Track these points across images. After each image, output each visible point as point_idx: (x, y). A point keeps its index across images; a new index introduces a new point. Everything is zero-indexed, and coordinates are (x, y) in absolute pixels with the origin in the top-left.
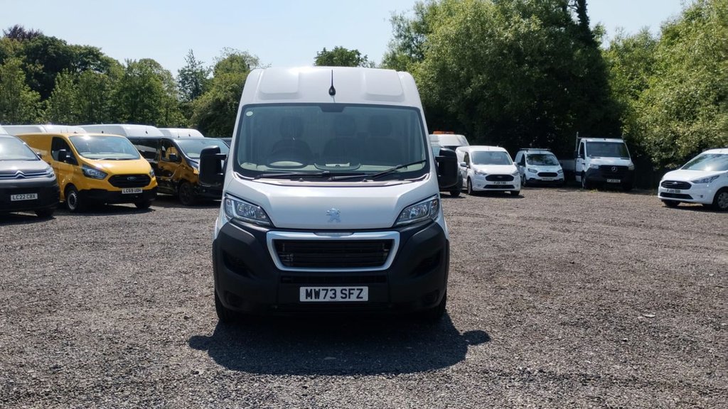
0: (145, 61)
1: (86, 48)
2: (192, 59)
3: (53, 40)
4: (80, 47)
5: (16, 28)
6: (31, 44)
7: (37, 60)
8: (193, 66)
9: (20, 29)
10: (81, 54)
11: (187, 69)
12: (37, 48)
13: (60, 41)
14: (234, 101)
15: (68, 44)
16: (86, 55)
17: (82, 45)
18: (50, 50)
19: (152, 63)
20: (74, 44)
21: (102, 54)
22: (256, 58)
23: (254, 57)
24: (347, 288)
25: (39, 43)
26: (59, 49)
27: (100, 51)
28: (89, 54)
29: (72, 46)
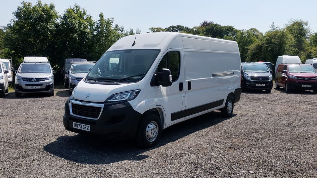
0: (252, 29)
1: (228, 27)
2: (273, 26)
3: (216, 25)
4: (226, 27)
5: (205, 22)
6: (208, 27)
7: (209, 34)
8: (273, 29)
9: (206, 22)
10: (226, 29)
11: (270, 31)
12: (210, 29)
13: (219, 25)
14: (266, 45)
15: (221, 26)
16: (227, 30)
17: (227, 26)
18: (214, 29)
19: (254, 30)
20: (224, 26)
21: (234, 28)
22: (306, 22)
23: (305, 22)
24: (85, 125)
25: (210, 27)
26: (217, 28)
27: (234, 27)
28: (229, 29)
29: (223, 26)
